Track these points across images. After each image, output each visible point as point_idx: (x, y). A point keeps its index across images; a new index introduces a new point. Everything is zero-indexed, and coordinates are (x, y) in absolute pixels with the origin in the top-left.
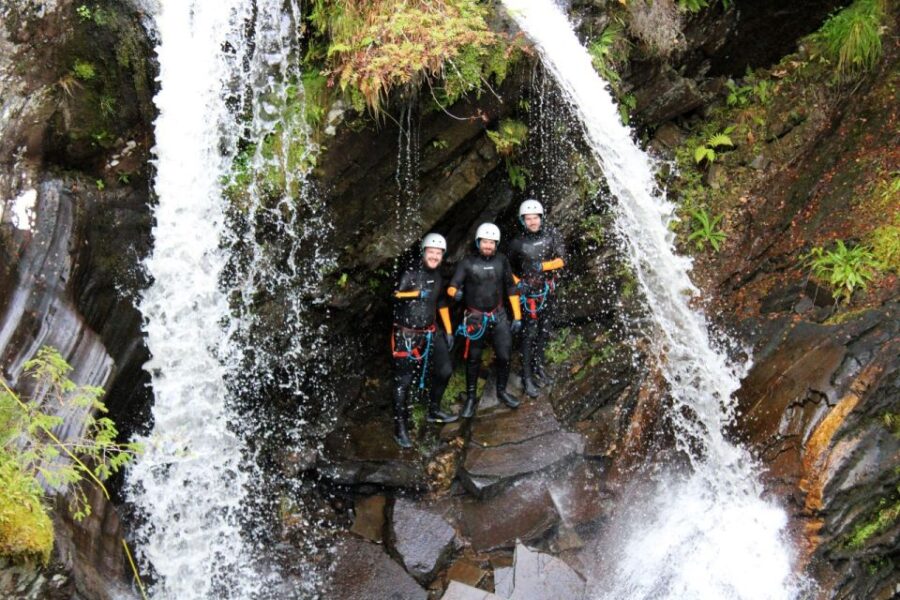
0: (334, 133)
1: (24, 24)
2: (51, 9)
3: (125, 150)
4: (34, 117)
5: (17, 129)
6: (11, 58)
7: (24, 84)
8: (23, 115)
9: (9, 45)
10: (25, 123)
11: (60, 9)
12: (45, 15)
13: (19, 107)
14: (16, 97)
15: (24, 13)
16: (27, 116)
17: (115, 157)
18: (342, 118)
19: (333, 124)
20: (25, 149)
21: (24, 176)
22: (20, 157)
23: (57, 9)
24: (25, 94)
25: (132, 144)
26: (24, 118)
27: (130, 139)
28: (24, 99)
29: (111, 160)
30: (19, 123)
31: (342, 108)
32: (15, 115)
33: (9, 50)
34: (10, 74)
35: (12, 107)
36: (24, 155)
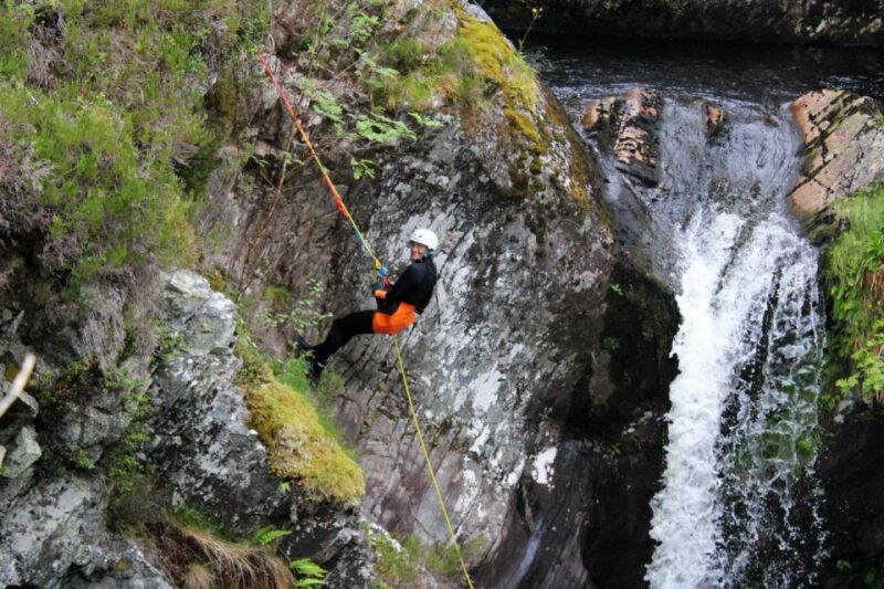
0: (842, 422)
1: (563, 296)
2: (588, 285)
3: (642, 420)
4: (561, 382)
5: (546, 390)
6: (548, 326)
7: (556, 350)
8: (553, 378)
9: (547, 314)
10: (554, 386)
11: (597, 286)
12: (583, 290)
13: (549, 371)
14: (548, 362)
15: (563, 286)
16: (556, 380)
17: (632, 424)
18: (852, 408)
19: (843, 412)
20: (551, 409)
21: (547, 434)
22: (546, 416)
23: (593, 285)
24: (556, 359)
25: (649, 414)
26: (553, 381)
27: (648, 410)
28: (555, 364)
29: (629, 427)
30: (548, 385)
31: (852, 399)
32: (546, 377)
33: (546, 319)
34: (544, 341)
35: (544, 371)
36: (549, 415)
